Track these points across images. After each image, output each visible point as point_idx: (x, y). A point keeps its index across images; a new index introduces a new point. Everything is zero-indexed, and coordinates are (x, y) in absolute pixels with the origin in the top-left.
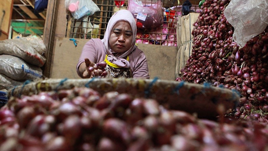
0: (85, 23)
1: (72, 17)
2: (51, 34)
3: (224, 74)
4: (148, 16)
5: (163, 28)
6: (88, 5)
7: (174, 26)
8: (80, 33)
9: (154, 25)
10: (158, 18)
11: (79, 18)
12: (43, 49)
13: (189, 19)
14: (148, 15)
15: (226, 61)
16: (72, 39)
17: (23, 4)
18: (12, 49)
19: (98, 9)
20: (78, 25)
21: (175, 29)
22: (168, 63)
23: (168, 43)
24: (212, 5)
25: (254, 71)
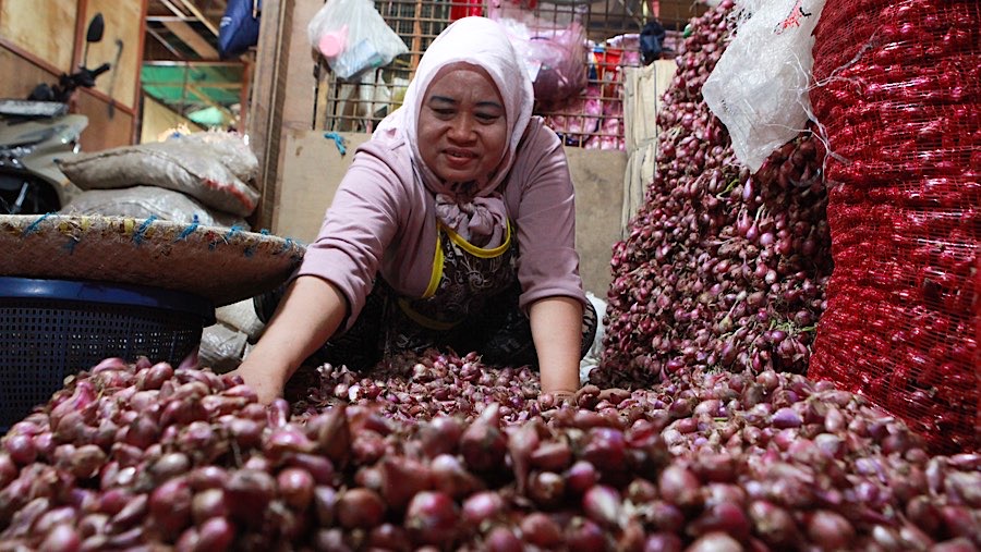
0: (367, 87)
1: (329, 70)
2: (272, 121)
3: (721, 235)
4: (544, 68)
5: (587, 100)
6: (373, 38)
7: (618, 93)
8: (354, 117)
9: (561, 93)
10: (573, 73)
11: (350, 74)
12: (251, 167)
13: (653, 77)
14: (542, 64)
15: (726, 201)
16: (330, 133)
17: (174, 15)
18: (165, 169)
19: (404, 48)
20: (345, 92)
21: (621, 102)
22: (603, 197)
23: (601, 139)
24: (704, 47)
25: (781, 229)
